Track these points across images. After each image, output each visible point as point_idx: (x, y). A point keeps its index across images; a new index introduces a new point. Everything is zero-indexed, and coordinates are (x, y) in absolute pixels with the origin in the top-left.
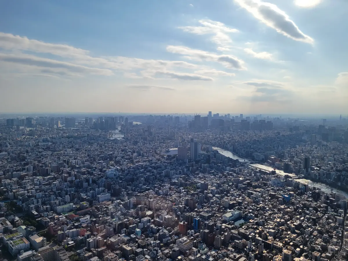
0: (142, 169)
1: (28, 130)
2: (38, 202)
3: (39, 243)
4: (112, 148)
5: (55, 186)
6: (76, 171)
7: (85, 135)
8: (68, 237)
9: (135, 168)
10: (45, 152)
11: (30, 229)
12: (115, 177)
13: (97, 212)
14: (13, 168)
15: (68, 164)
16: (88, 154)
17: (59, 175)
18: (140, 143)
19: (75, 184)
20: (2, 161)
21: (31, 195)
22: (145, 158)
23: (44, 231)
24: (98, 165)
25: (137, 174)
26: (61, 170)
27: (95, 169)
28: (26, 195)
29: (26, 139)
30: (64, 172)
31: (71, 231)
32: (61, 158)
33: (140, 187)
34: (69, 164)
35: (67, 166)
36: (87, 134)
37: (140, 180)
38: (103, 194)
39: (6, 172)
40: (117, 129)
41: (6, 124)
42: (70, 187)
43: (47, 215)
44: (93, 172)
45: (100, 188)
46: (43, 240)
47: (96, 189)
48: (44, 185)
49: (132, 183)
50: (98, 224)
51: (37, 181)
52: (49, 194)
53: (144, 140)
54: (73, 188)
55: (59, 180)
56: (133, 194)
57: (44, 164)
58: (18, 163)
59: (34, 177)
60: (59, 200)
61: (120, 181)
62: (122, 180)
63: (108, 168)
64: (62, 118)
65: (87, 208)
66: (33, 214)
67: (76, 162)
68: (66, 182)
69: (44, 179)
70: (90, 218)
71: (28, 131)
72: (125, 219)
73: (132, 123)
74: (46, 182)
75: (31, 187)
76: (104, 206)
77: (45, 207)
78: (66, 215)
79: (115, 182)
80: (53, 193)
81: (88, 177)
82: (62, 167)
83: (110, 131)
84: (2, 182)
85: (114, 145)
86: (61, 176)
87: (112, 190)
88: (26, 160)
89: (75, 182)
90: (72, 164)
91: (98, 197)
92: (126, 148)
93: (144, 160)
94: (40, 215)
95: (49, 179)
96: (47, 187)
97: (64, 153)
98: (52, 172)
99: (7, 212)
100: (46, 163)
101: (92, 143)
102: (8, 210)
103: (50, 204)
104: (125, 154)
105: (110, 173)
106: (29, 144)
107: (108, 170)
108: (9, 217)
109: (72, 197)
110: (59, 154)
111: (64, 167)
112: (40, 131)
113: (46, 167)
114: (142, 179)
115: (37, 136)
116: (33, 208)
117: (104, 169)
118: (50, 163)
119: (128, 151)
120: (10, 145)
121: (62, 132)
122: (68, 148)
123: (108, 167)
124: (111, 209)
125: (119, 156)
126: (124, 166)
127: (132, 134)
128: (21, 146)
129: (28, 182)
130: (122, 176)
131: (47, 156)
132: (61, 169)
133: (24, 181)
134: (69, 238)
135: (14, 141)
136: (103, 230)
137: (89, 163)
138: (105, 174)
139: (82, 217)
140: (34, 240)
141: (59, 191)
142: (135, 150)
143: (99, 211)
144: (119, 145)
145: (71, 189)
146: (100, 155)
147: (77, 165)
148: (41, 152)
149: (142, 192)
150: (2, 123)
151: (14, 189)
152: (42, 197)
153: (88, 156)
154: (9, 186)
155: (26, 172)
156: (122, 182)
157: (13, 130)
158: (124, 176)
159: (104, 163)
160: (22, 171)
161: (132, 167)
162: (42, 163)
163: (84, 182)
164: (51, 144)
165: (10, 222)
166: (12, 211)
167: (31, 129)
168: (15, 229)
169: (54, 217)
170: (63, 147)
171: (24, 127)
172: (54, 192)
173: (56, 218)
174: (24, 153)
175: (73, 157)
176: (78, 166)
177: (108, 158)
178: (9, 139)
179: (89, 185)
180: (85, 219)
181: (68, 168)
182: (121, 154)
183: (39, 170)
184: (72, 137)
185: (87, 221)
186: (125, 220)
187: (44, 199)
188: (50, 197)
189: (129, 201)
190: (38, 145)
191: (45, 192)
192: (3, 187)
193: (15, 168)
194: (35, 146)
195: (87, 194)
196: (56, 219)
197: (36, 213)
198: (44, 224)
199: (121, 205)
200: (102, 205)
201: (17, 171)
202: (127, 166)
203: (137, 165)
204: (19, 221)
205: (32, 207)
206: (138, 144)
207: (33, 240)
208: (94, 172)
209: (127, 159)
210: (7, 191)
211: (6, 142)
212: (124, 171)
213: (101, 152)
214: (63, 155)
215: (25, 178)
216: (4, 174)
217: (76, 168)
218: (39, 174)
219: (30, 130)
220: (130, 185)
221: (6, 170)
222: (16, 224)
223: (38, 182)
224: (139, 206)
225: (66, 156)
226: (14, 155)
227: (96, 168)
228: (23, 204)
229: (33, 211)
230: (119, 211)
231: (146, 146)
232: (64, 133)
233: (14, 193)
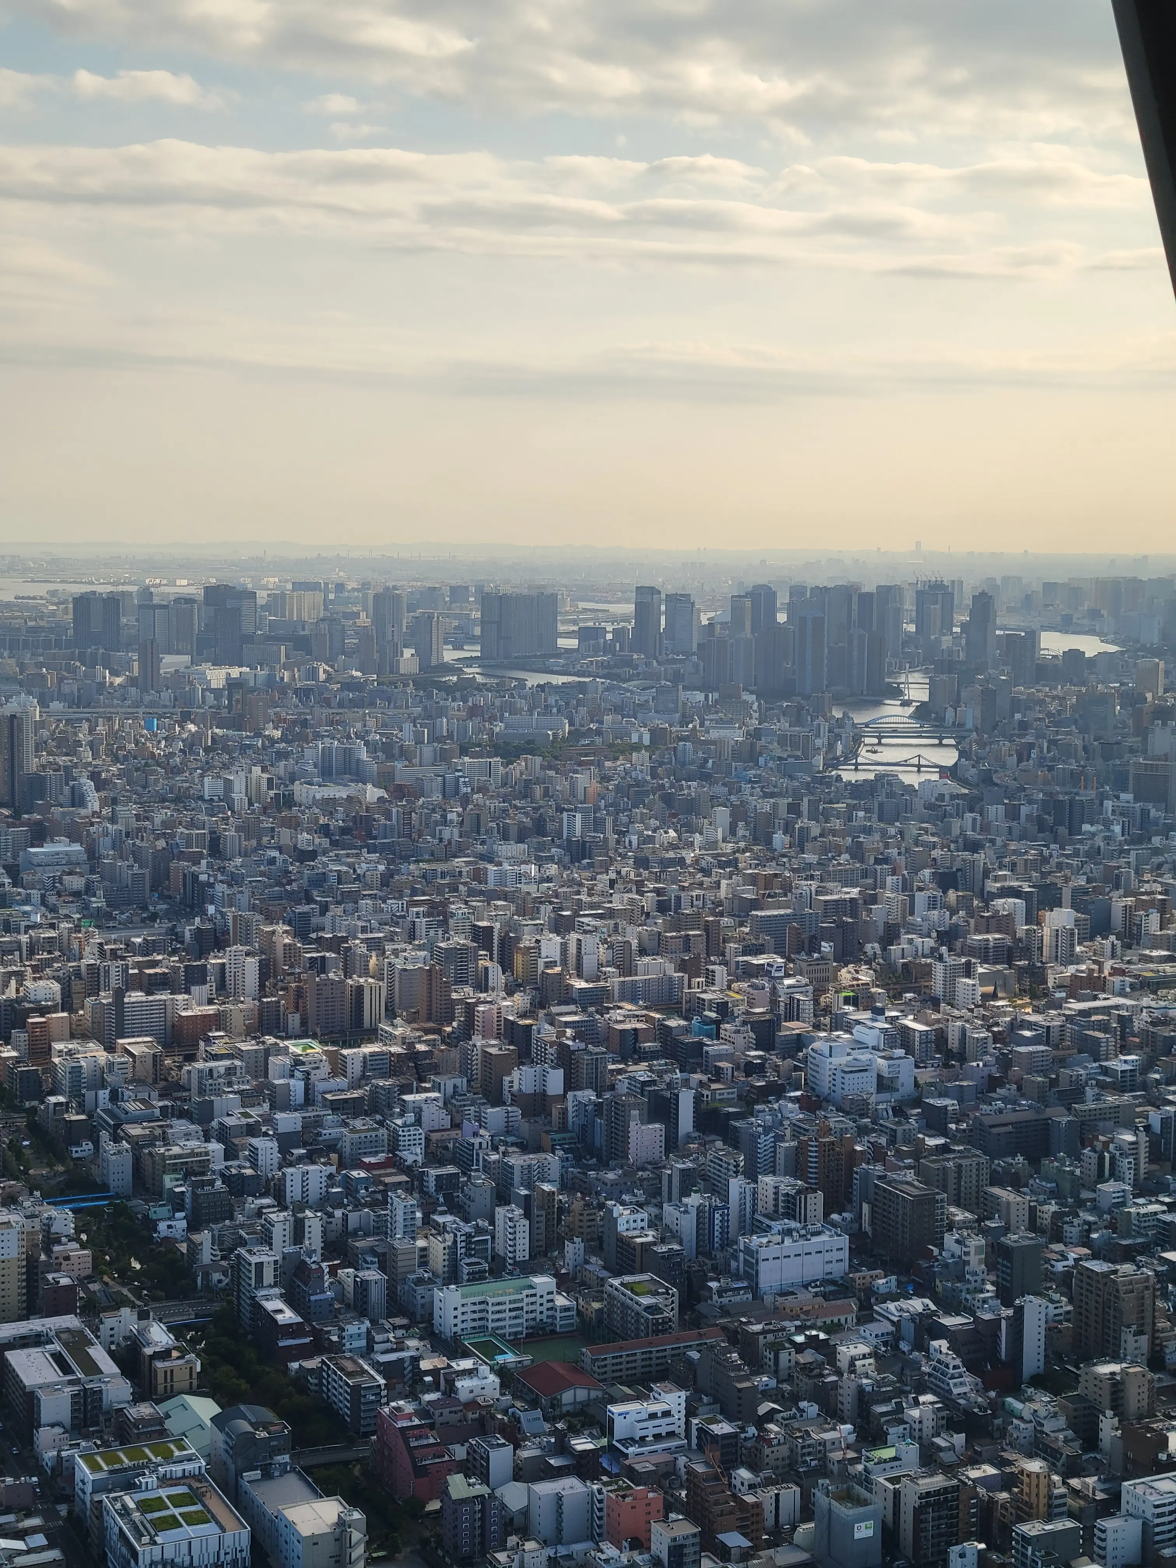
0: (1124, 1049)
1: (214, 685)
2: (298, 1232)
3: (315, 1540)
4: (857, 852)
5: (418, 1122)
6: (567, 1024)
7: (635, 738)
8: (525, 1533)
9: (1055, 1035)
10: (338, 859)
11: (250, 1429)
12: (882, 1103)
13: (738, 1368)
14: (123, 958)
15: (506, 964)
16: (658, 892)
17: (443, 1042)
18: (1107, 824)
19: (563, 1127)
20: (53, 909)
21: (249, 1172)
22: (1150, 959)
23: (346, 1463)
24: (744, 985)
25: (1076, 1093)
26: (459, 1010)
27: (718, 1023)
28: (214, 1172)
29: (207, 750)
30: (479, 1020)
31: (545, 1488)
32: (457, 907)
33: (1104, 1204)
34: (519, 960)
35: (502, 979)
36: (652, 732)
37: (1106, 1145)
38: (788, 1232)
39: (77, 986)
40: (896, 692)
41: (70, 632)
42: (524, 1148)
43: (363, 1343)
44: (701, 1044)
45: (768, 1181)
46: (341, 1524)
47: (736, 1185)
48: (336, 1107)
49: (1034, 1161)
50: (753, 1468)
51: (292, 1076)
52: (377, 1181)
53: (1137, 799)
54: (549, 1156)
55: (449, 1082)
56: (1047, 1261)
57: (335, 944)
58: (161, 926)
59: (270, 1040)
60: (449, 1237)
61: (932, 1142)
62: (944, 1133)
63: (827, 1020)
64: (454, 590)
65: (661, 1328)
66: (269, 1318)
67: (572, 949)
68: (497, 1101)
69: (338, 1067)
70: (691, 1412)
71: (217, 692)
72: (975, 1461)
73: (1032, 638)
74: (354, 1086)
75: (246, 1115)
76: (800, 1330)
77: (350, 1281)
78: (500, 1359)
79: (883, 1141)
80: (404, 1178)
81: (667, 1078)
82: (461, 981)
83: (837, 714)
84: (56, 1060)
85: (868, 831)
86: (455, 1054)
87: (866, 1207)
88: (211, 909)
89: (564, 1112)
90: (541, 963)
91: (748, 1251)
92: (980, 857)
93: (1147, 971)
94: (316, 1333)
95: (371, 1064)
96: (358, 1123)
97: (477, 871)
98: (391, 1014)
99: (90, 1279)
100: (345, 939)
101: (692, 807)
102: (95, 1267)
103: (385, 1262)
104: (971, 913)
105: (845, 1060)
106: (228, 784)
107: (827, 1039)
108: (109, 1321)
109: (543, 1226)
110: (443, 875)
111: (482, 985)
112: (296, 691)
113: (347, 974)
114: (1130, 1138)
115: (277, 734)
116: (269, 1276)
117: (794, 1027)
118: (376, 945)
119: (992, 886)
120: (103, 794)
121: (455, 705)
122: (505, 838)
123: (827, 1010)
124: (853, 1360)
125: (912, 929)
126: (956, 1013)
127: (1030, 739)
128: (177, 800)
129: (230, 1071)
130: (941, 1095)
131: (354, 887)
132: (454, 996)
133: (200, 1065)
134: (530, 1545)
135: (126, 758)
136: (794, 1528)
137: (670, 969)
138: (796, 1068)
139: (626, 1399)
140: (279, 1516)
141: (451, 1169)
142: (1057, 878)
143: (756, 1366)
144: (913, 828)
145: (532, 1159)
146: (755, 904)
147: (580, 976)
148: (313, 855)
149: (1128, 1255)
150: (43, 623)
151: (137, 1120)
152: (325, 1203)
153: (662, 907)
154: (104, 1095)
155: (210, 1002)
156: (944, 1149)
157: (118, 680)
158: (960, 1094)
159: (788, 975)
160: (188, 991)
161: (1030, 1026)
162: (319, 940)
163: (635, 1113)
164: (381, 799)
165: (111, 1354)
166: (125, 1276)
167: (235, 672)
168: (145, 1410)
169: (415, 1360)
170: (467, 827)
171: (187, 658)
172: (408, 1170)
173: (427, 1373)
174: (195, 859)
175: (546, 910)
176: (580, 984)
177: (826, 935)
178: (91, 745)
179: (671, 1143)
180: (653, 1416)
181: (510, 993)
182: (932, 904)
183: (299, 994)
184: (529, 747)
185: (663, 1431)
186: (974, 1474)
187: (338, 1213)
188: (384, 1203)
189: (1010, 1312)
190: (289, 801)
191: (341, 1165)
192: (61, 1099)
193: (138, 965)
194: (265, 810)
195: (659, 1217)
196: (428, 1379)
197: (287, 1316)
198: (343, 1403)
199: (942, 1344)
200: (786, 1324)
201: (152, 985)
202: (984, 1018)
203: (1083, 1013)
204: (175, 1354)
205: (260, 1266)
206: (1086, 827)
207: (270, 1509)
208: (713, 1047)
209: (985, 954)
210: (90, 1131)
211: (76, 766)
212: (962, 1058)
213: (769, 881)
214: (472, 893)
215: (208, 1041)
216: (67, 1004)
217: (567, 997)
218: (304, 1022)
219: (232, 685)
220: (1016, 1182)
221: (77, 974)
222: (153, 1372)
223: (297, 1086)
224: (1105, 1369)
225: (490, 896)
226: (127, 869)
227: (723, 1008)
228: (196, 1238)
229: (267, 1298)
230: (922, 1389)
231: (1156, 852)
232: (473, 712)
233: (137, 1145)
